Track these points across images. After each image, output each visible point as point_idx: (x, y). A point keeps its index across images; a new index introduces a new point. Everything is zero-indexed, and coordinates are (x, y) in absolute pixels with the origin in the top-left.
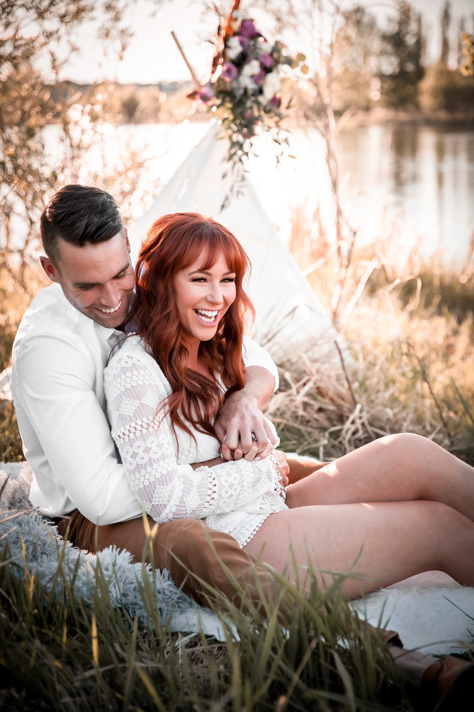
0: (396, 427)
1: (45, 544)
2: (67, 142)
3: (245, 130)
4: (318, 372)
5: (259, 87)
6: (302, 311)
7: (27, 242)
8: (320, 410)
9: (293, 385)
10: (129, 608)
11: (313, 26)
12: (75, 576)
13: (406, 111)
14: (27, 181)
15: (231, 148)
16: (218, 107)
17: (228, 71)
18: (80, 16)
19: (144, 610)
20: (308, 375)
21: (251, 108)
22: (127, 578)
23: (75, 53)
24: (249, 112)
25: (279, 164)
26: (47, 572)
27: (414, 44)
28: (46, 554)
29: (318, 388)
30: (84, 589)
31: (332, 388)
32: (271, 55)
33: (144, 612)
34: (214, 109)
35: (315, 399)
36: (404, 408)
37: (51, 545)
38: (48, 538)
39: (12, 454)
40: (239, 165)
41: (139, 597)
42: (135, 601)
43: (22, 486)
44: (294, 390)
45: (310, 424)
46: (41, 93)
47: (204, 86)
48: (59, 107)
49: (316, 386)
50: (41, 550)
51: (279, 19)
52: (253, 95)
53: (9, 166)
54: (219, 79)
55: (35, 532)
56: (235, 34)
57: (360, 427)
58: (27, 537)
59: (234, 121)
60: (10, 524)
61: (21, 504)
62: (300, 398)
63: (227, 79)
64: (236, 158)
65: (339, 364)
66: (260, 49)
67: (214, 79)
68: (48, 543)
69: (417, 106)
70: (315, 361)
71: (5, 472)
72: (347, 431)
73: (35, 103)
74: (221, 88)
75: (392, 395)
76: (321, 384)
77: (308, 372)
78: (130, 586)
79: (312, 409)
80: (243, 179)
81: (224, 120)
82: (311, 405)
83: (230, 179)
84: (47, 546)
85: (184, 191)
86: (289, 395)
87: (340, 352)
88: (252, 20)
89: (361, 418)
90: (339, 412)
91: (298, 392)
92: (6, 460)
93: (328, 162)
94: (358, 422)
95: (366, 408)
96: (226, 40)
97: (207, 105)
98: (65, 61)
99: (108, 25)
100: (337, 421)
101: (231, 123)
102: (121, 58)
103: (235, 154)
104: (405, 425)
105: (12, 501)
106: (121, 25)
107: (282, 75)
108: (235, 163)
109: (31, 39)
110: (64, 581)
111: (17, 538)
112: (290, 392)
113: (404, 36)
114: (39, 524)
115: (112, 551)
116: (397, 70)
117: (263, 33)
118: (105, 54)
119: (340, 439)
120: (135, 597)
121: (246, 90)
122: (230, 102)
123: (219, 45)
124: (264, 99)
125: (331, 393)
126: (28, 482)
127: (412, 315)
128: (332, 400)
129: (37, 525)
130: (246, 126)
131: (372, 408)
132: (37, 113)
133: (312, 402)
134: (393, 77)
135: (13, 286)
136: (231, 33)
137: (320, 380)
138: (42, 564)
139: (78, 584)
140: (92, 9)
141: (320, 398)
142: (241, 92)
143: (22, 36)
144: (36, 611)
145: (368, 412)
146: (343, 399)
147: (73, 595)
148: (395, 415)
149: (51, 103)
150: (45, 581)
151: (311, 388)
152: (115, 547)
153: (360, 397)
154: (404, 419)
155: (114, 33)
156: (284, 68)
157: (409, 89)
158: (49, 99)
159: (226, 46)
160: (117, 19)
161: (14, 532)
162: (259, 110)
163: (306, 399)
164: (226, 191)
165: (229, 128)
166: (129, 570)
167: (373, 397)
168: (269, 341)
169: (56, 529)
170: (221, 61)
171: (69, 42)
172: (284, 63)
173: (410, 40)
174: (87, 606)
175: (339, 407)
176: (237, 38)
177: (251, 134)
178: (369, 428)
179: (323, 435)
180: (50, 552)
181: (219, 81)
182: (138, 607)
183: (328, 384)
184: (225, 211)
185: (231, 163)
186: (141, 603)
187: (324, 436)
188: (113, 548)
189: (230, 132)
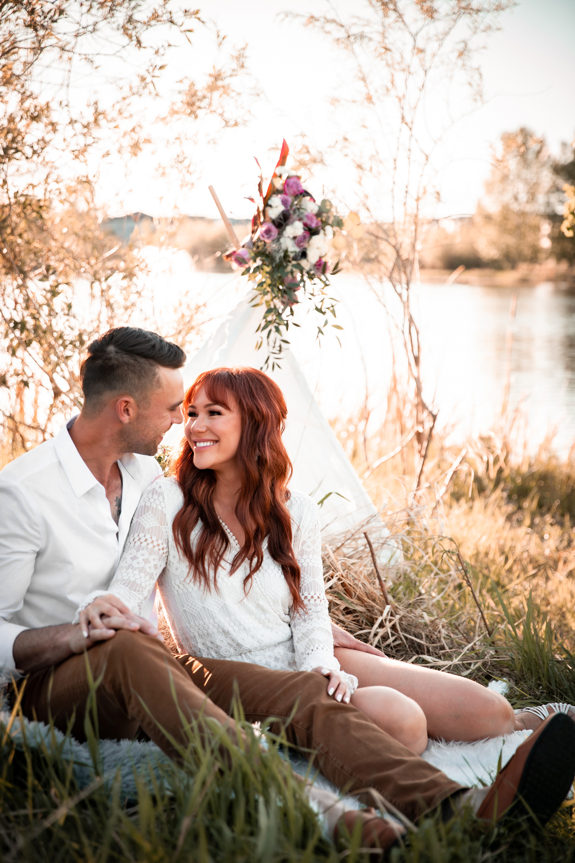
3: (286, 298)
5: (302, 249)
8: (347, 611)
15: (267, 316)
16: (255, 270)
17: (268, 232)
20: (332, 569)
21: (292, 272)
24: (289, 276)
25: (321, 336)
29: (343, 585)
31: (360, 586)
32: (318, 215)
34: (251, 273)
35: (340, 597)
40: (275, 334)
47: (241, 247)
49: (341, 583)
52: (295, 259)
56: (278, 192)
57: (390, 631)
59: (270, 286)
63: (267, 240)
66: (306, 208)
67: (254, 239)
72: (375, 636)
74: (261, 248)
76: (347, 581)
79: (338, 609)
81: (261, 284)
82: (336, 605)
88: (298, 178)
89: (391, 620)
90: (368, 614)
94: (388, 625)
96: (267, 198)
97: (242, 268)
100: (366, 623)
101: (267, 288)
107: (330, 237)
108: (270, 332)
117: (310, 191)
121: (286, 253)
122: (270, 265)
123: (259, 203)
124: (307, 263)
125: (358, 592)
128: (359, 599)
133: (338, 602)
136: (273, 191)
137: (346, 577)
141: (346, 596)
142: (281, 254)
146: (373, 599)
148: (433, 621)
151: (336, 585)
153: (392, 597)
156: (332, 230)
159: (266, 205)
162: (302, 274)
165: (266, 293)
170: (262, 220)
172: (332, 225)
175: (369, 608)
176: (279, 196)
177: (292, 301)
178: (402, 635)
181: (259, 241)
183: (357, 582)
185: (266, 331)
189: (267, 297)
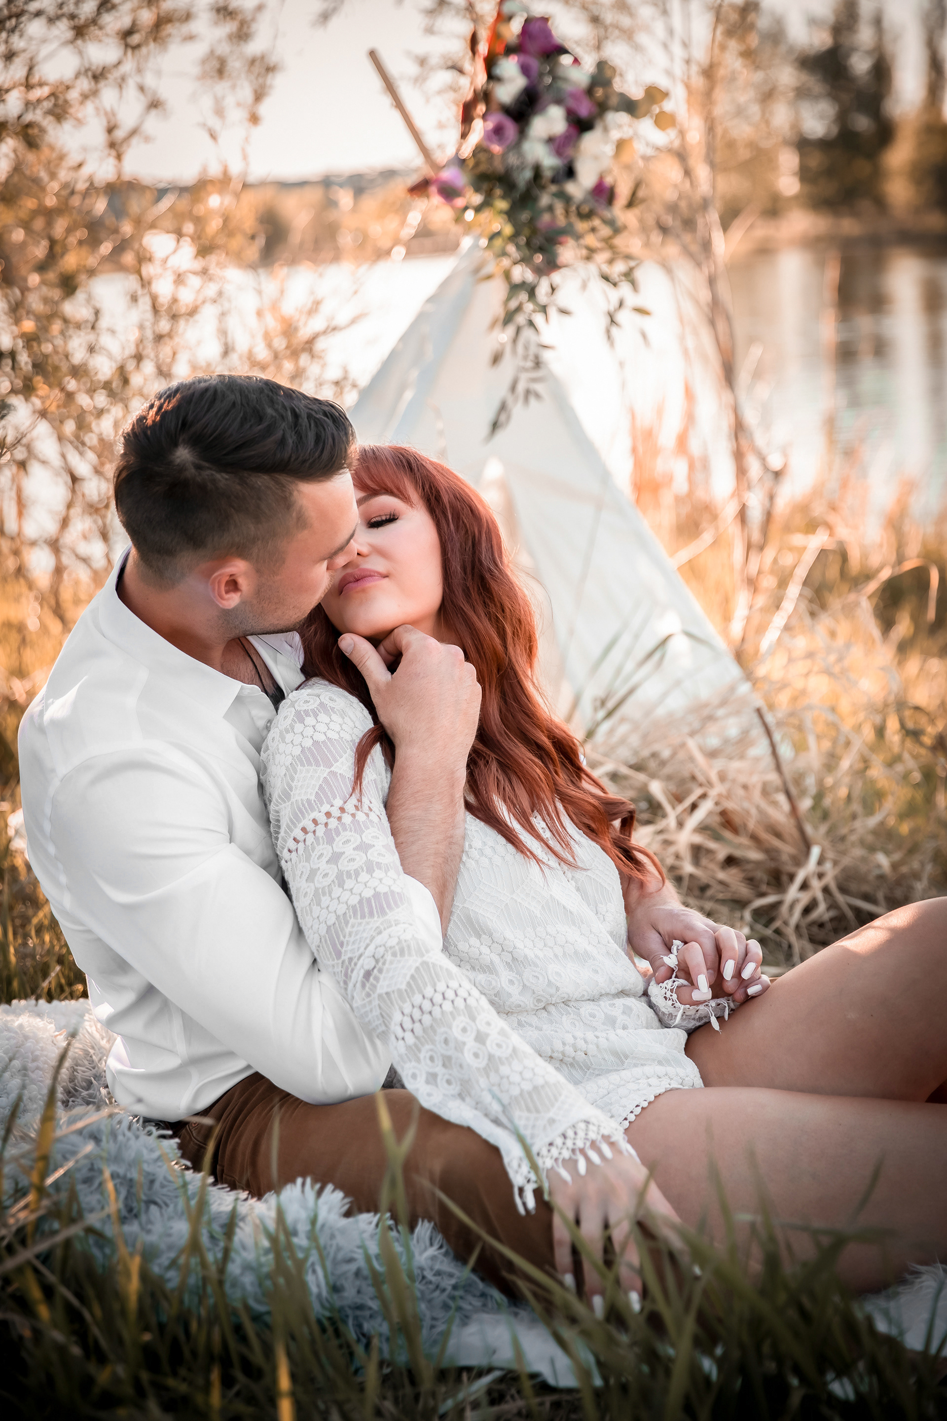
0: (899, 893)
1: (152, 1182)
2: (145, 303)
3: (539, 258)
4: (722, 777)
5: (566, 162)
6: (680, 645)
7: (65, 523)
8: (730, 861)
9: (668, 807)
10: (347, 1316)
11: (671, 32)
12: (227, 1252)
13: (855, 214)
14: (63, 389)
15: (509, 299)
16: (478, 209)
17: (498, 132)
18: (164, 33)
19: (379, 1319)
20: (701, 785)
21: (550, 209)
22: (339, 1249)
23: (154, 112)
24: (546, 218)
25: (614, 330)
26: (163, 1246)
27: (869, 72)
28: (155, 1203)
29: (724, 813)
30: (248, 1280)
31: (753, 811)
32: (590, 91)
33: (380, 1325)
34: (470, 215)
35: (717, 838)
36: (913, 850)
37: (166, 1183)
38: (160, 1167)
39: (63, 981)
40: (527, 333)
41: (370, 1291)
42: (359, 1301)
43: (92, 1051)
44: (671, 821)
45: (709, 893)
46: (87, 201)
47: (444, 166)
48: (127, 228)
49: (719, 809)
50: (145, 1194)
51: (595, 20)
52: (554, 180)
53: (24, 359)
54: (479, 150)
55: (130, 1155)
56: (510, 50)
57: (820, 896)
58: (114, 1168)
59: (513, 238)
60: (76, 1139)
61: (91, 1091)
62: (686, 837)
63: (496, 148)
64: (521, 319)
65: (768, 760)
66: (565, 80)
67: (467, 150)
68: (160, 1179)
69: (880, 203)
70: (712, 754)
71: (50, 1023)
72: (792, 907)
73: (75, 222)
74: (483, 168)
75: (882, 823)
76: (730, 805)
77: (701, 778)
78: (345, 1267)
79: (712, 860)
80: (538, 363)
81: (493, 237)
82: (709, 852)
83: (508, 366)
84: (157, 1185)
85: (408, 395)
86: (661, 832)
87: (768, 733)
88: (545, 20)
89: (820, 876)
90: (773, 865)
91: (680, 824)
92: (50, 998)
93: (712, 323)
94: (816, 885)
95: (830, 855)
96: (490, 63)
97: (453, 207)
98: (134, 132)
99: (224, 49)
100: (768, 884)
101: (507, 243)
102: (254, 119)
103: (519, 309)
104: (919, 886)
105: (70, 1085)
106: (254, 47)
107: (615, 135)
108: (518, 330)
109: (62, 83)
110: (204, 1264)
111: (92, 1169)
112: (661, 824)
113: (848, 56)
114: (137, 1137)
115: (303, 1191)
116: (835, 131)
117: (568, 45)
118: (219, 112)
119: (777, 924)
120: (359, 1292)
121: (537, 171)
122: (503, 197)
123: (475, 74)
124: (577, 189)
125: (752, 825)
126: (104, 1043)
127: (903, 648)
128: (754, 838)
129: (133, 1138)
130: (541, 249)
131: (844, 853)
132: (81, 243)
133: (712, 845)
134: (824, 144)
135: (39, 618)
136: (500, 48)
137: (728, 796)
138: (149, 1227)
139: (234, 1268)
140: (188, 17)
141: (727, 834)
142: (528, 174)
143: (40, 78)
144: (147, 1337)
145: (835, 863)
146: (778, 835)
147: (223, 1295)
148: (894, 866)
149: (110, 221)
150: (160, 1265)
151: (710, 813)
152: (309, 1181)
153: (816, 828)
154: (916, 876)
155: (235, 65)
156: (618, 120)
157: (862, 167)
158: (105, 211)
159: (491, 77)
160: (242, 35)
161: (87, 1157)
162: (567, 212)
163: (698, 839)
164: (501, 391)
165: (504, 254)
166: (343, 1231)
167: (844, 831)
168: (609, 715)
169: (175, 1146)
170: (481, 110)
171: (142, 88)
172: (617, 110)
173: (860, 65)
174: (256, 1318)
175: (771, 853)
176: (514, 58)
177: (552, 265)
178: (840, 898)
179: (740, 916)
180: (165, 1198)
181: (479, 152)
182: (367, 1313)
183: (746, 805)
184: (502, 435)
185: (511, 330)
186: (374, 1305)
187: (742, 918)
188: (303, 1184)
189: (506, 262)
